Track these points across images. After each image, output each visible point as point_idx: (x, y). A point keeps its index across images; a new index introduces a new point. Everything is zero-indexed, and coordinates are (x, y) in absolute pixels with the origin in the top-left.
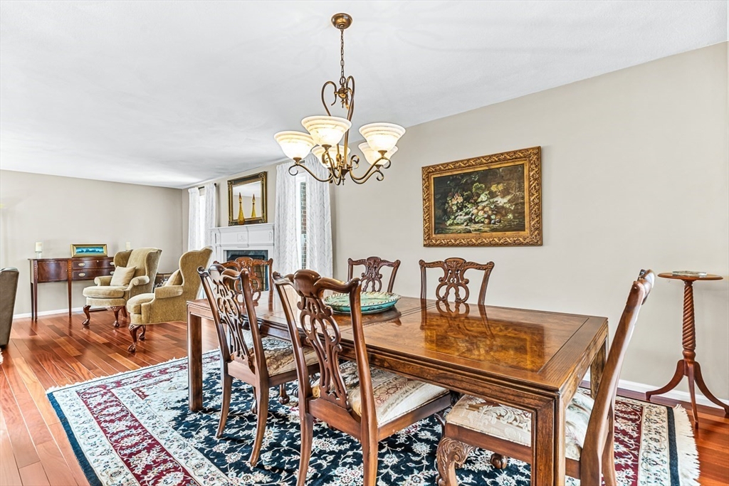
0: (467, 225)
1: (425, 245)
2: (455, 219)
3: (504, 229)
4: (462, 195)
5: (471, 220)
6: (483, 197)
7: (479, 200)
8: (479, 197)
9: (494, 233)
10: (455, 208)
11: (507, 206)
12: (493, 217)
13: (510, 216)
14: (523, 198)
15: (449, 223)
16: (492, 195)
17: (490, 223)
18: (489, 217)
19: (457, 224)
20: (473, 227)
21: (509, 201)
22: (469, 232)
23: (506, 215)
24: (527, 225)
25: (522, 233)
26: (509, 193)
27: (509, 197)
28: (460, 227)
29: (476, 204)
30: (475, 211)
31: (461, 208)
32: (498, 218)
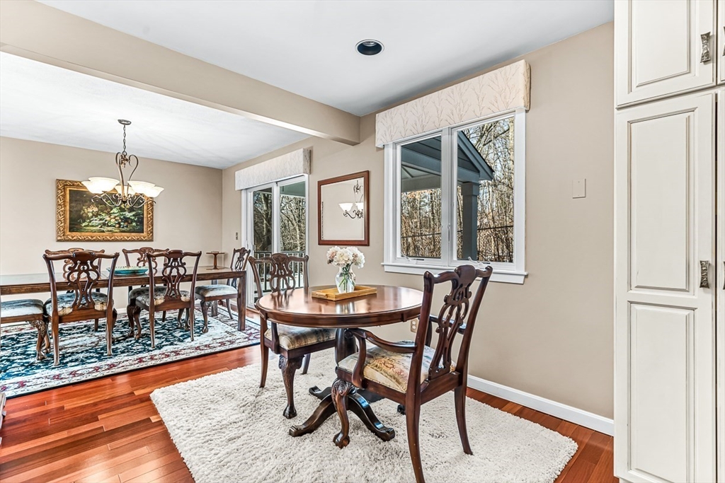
0: (101, 227)
1: (58, 241)
2: (90, 222)
3: (130, 232)
4: (98, 207)
5: (104, 224)
6: (115, 210)
7: (112, 212)
8: (112, 210)
9: (123, 234)
10: (90, 215)
11: (133, 218)
12: (122, 223)
13: (134, 224)
14: (143, 215)
15: (84, 224)
16: (122, 210)
17: (120, 227)
18: (119, 223)
19: (92, 226)
20: (106, 229)
21: (134, 215)
22: (103, 232)
23: (131, 223)
24: (145, 230)
25: (142, 234)
26: (134, 211)
27: (134, 213)
28: (94, 228)
29: (109, 214)
30: (108, 219)
31: (96, 215)
32: (126, 224)
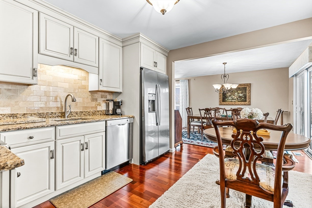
1: (219, 105)
2: (228, 98)
3: (241, 101)
4: (230, 93)
5: (232, 99)
6: (236, 94)
8: (235, 93)
9: (239, 102)
10: (228, 96)
11: (242, 96)
13: (243, 98)
14: (246, 94)
15: (226, 99)
16: (239, 93)
17: (238, 100)
18: (237, 98)
19: (229, 100)
20: (233, 101)
21: (243, 95)
22: (232, 102)
23: (242, 98)
24: (247, 101)
25: (246, 102)
26: (243, 93)
27: (243, 94)
29: (234, 95)
30: (234, 97)
31: (230, 96)
32: (240, 98)
